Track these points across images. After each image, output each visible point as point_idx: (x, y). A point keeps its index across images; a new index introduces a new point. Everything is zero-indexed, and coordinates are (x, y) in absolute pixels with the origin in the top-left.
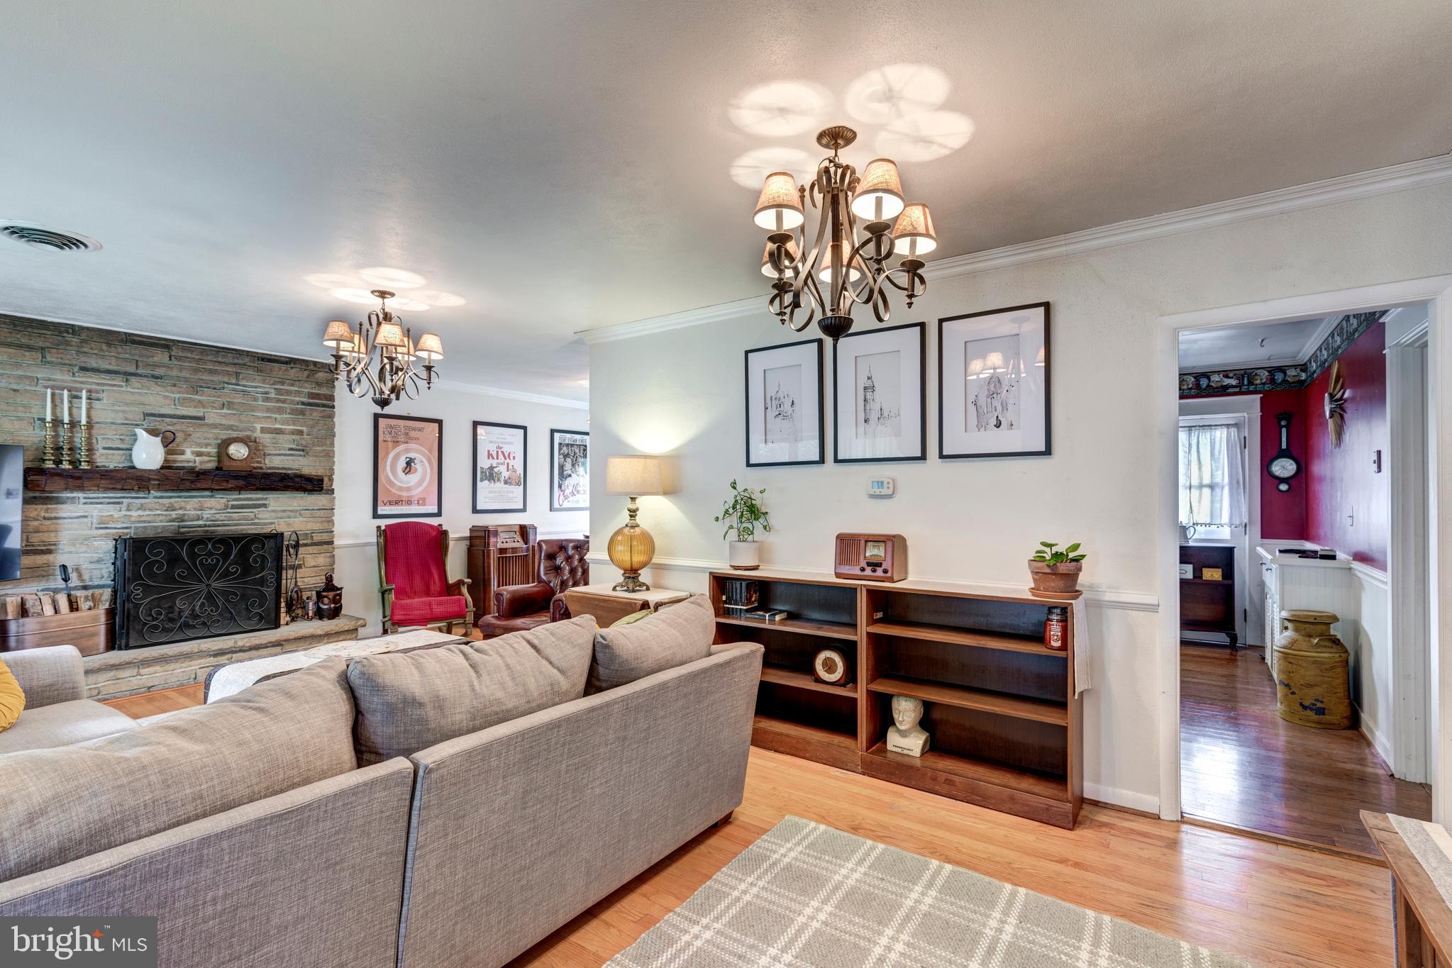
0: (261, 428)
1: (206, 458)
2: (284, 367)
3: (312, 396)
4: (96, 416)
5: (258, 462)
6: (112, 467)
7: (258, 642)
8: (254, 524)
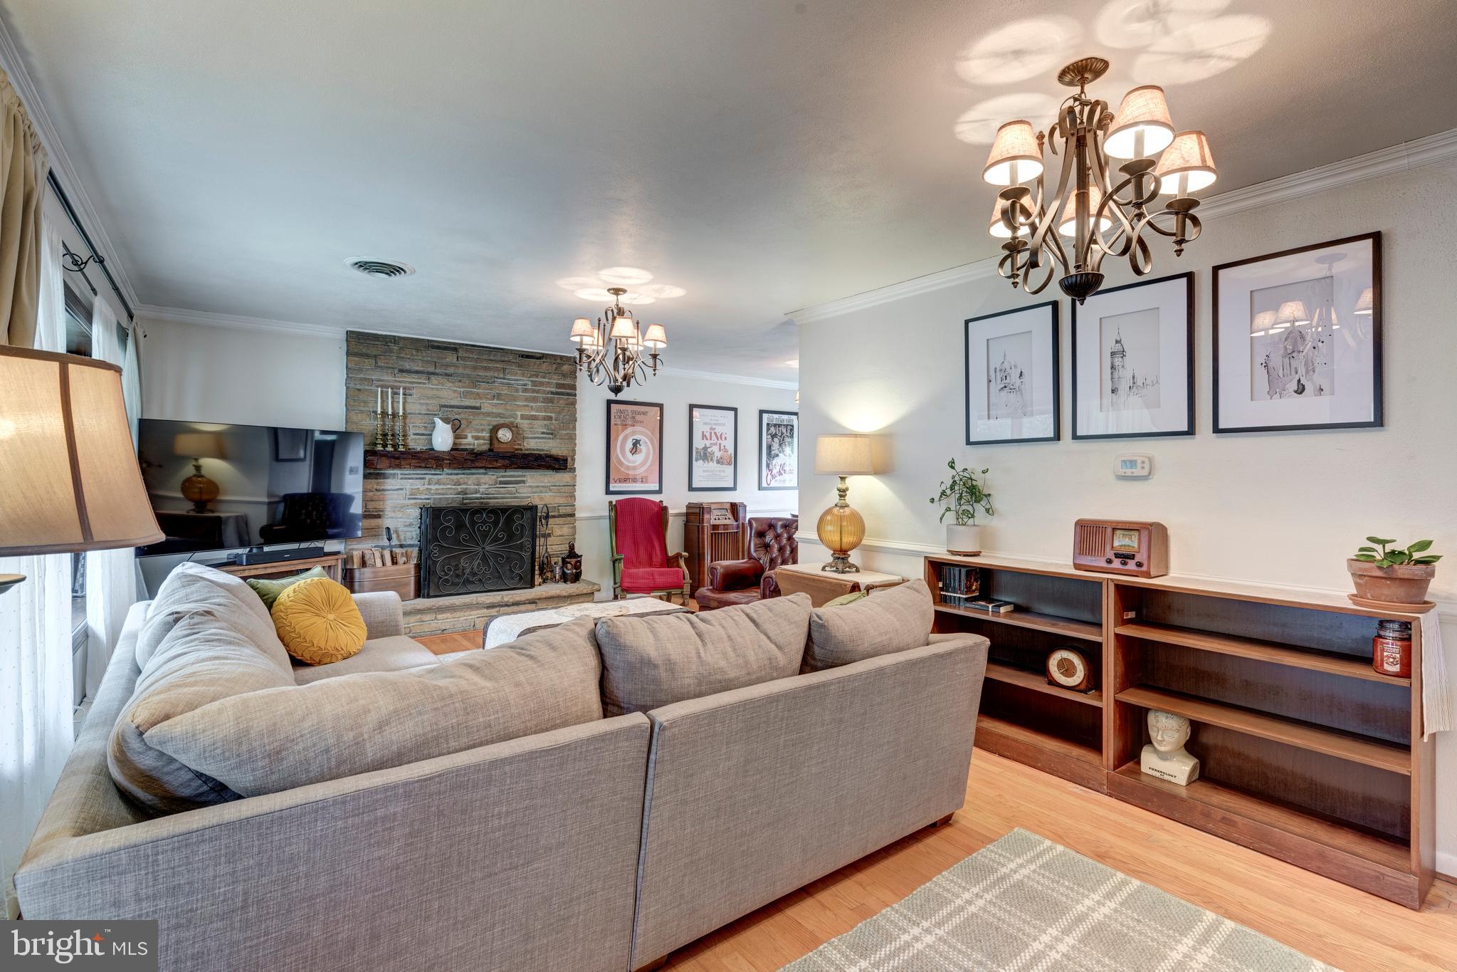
0: (521, 415)
1: (482, 442)
2: (538, 362)
3: (559, 386)
4: (410, 408)
5: (520, 445)
6: (419, 449)
7: (518, 599)
8: (515, 498)
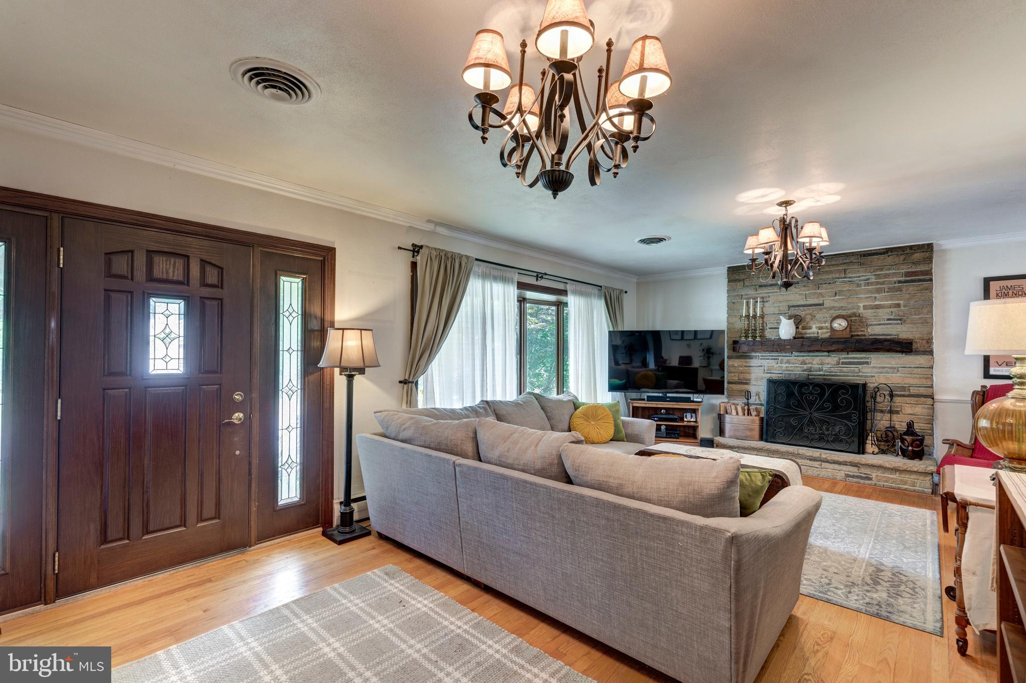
0: (863, 306)
1: (825, 331)
2: (882, 257)
3: (907, 274)
4: (766, 311)
5: (862, 331)
6: (773, 339)
8: (858, 376)
